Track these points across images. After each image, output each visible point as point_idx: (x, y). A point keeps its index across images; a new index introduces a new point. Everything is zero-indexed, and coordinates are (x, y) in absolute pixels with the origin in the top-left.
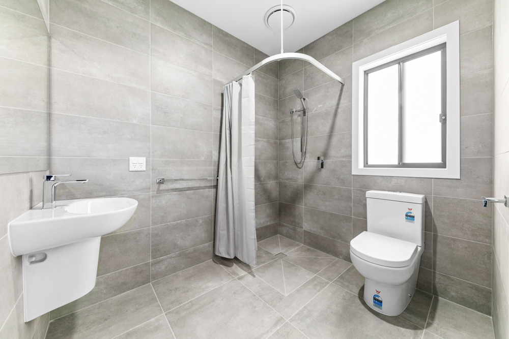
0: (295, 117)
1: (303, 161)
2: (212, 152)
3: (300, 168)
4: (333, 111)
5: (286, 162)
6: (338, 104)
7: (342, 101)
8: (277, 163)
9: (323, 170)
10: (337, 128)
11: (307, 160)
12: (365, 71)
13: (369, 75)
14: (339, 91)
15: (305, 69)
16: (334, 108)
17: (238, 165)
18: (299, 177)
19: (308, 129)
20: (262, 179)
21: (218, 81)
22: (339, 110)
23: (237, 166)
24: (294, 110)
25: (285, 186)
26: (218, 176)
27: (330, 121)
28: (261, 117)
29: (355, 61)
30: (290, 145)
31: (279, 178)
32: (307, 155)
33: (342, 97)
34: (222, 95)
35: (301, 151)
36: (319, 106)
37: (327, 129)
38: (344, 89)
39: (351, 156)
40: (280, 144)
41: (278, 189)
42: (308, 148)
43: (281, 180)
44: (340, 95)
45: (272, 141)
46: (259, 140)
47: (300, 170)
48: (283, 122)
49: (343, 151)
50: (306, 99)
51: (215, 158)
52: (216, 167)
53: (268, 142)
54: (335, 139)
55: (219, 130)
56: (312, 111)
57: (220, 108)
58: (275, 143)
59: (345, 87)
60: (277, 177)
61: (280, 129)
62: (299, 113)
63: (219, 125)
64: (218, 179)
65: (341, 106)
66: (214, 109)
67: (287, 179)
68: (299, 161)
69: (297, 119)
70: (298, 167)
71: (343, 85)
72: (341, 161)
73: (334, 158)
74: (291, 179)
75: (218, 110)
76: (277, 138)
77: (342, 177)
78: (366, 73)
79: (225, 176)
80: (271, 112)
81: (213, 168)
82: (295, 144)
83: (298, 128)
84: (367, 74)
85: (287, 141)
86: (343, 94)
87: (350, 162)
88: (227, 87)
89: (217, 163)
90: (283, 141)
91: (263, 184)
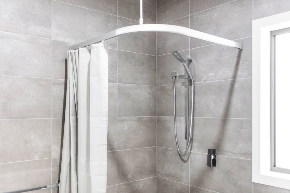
0: (179, 85)
1: (189, 151)
2: (50, 147)
3: (185, 162)
4: (228, 86)
5: (167, 150)
6: (235, 76)
7: (239, 73)
8: (154, 150)
9: (216, 170)
10: (233, 110)
11: (195, 151)
12: (271, 32)
13: (277, 36)
14: (236, 58)
15: (192, 17)
16: (230, 80)
17: (87, 169)
18: (184, 174)
19: (196, 106)
20: (130, 176)
21: (59, 42)
22: (236, 86)
23: (85, 169)
24: (178, 75)
25: (165, 185)
26: (59, 182)
27: (224, 99)
28: (128, 85)
29: (255, 19)
30: (171, 125)
31: (158, 173)
32: (195, 144)
33: (240, 67)
34: (66, 61)
35: (186, 138)
36: (210, 74)
37: (221, 110)
38: (242, 56)
39: (251, 155)
40: (159, 121)
41: (155, 188)
42: (195, 133)
43: (159, 175)
44: (237, 64)
45: (146, 118)
46: (125, 120)
47: (185, 164)
48: (163, 89)
49: (240, 145)
50: (193, 60)
51: (55, 154)
52: (57, 168)
53: (139, 120)
54: (231, 127)
55: (61, 113)
56: (201, 81)
57: (63, 80)
58: (151, 120)
59: (243, 54)
60: (153, 171)
61: (158, 99)
62: (183, 80)
63: (62, 106)
64: (58, 187)
65: (238, 79)
66: (54, 84)
67: (168, 175)
68: (184, 151)
69: (181, 87)
70: (182, 159)
71: (240, 50)
72: (239, 161)
73: (230, 154)
74: (173, 176)
75: (60, 84)
76: (154, 113)
77: (239, 183)
78: (273, 34)
79: (68, 183)
80: (145, 75)
81: (52, 170)
82: (178, 124)
83: (182, 102)
84: (274, 36)
85: (168, 118)
86: (241, 62)
87: (250, 163)
88: (71, 54)
89: (59, 161)
90: (163, 118)
91: (130, 184)
